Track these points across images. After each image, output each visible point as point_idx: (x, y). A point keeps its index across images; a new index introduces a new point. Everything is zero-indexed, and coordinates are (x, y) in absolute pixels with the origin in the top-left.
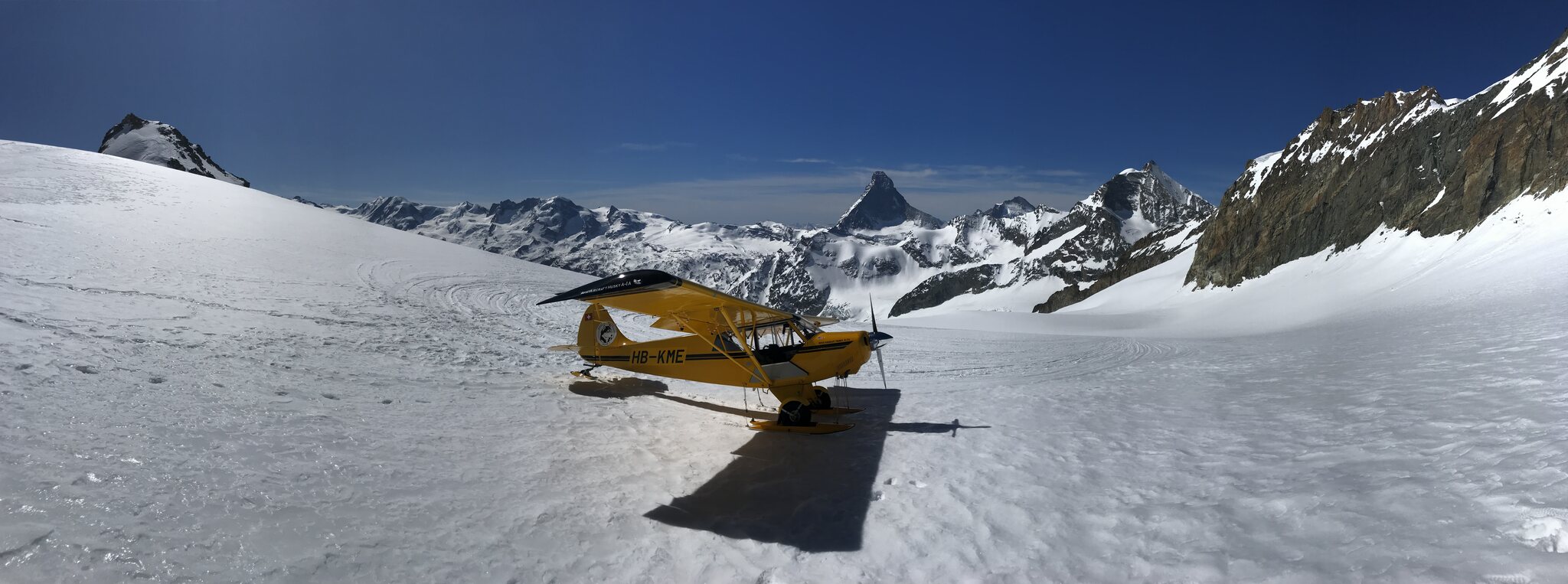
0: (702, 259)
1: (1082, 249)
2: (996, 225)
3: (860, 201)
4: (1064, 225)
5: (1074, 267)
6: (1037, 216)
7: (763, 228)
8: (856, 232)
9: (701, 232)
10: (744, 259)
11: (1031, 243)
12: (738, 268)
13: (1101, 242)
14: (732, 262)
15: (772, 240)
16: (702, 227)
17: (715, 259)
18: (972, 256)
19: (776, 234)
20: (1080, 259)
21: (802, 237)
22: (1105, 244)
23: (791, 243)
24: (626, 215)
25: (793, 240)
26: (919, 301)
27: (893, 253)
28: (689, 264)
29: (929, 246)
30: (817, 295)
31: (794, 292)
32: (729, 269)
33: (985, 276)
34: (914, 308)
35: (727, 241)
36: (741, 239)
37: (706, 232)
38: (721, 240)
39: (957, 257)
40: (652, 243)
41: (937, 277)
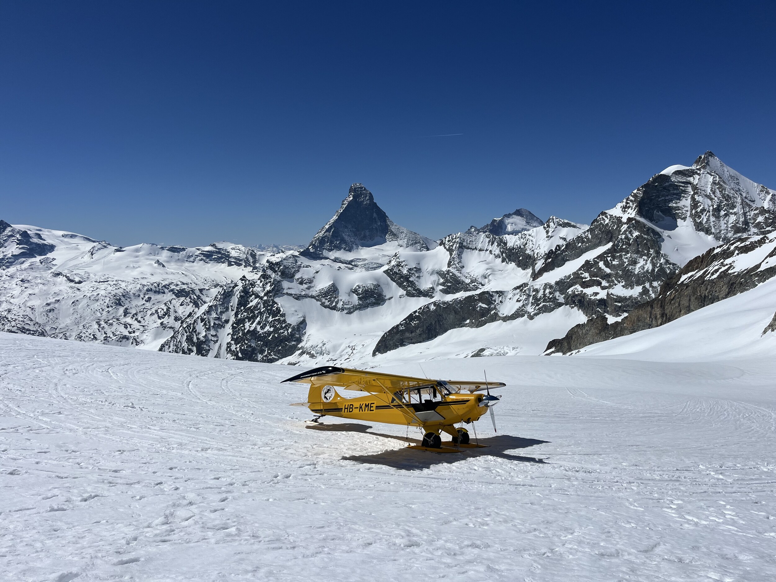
0: (140, 290)
1: (608, 271)
2: (496, 244)
3: (335, 217)
4: (583, 242)
5: (596, 294)
6: (547, 232)
7: (219, 251)
8: (333, 254)
9: (137, 257)
10: (197, 288)
11: (539, 265)
12: (188, 300)
13: (634, 263)
14: (180, 293)
15: (230, 265)
16: (137, 250)
17: (159, 290)
18: (468, 281)
19: (235, 258)
20: (604, 283)
21: (268, 261)
22: (638, 265)
23: (255, 268)
24: (25, 234)
25: (257, 265)
26: (407, 335)
27: (377, 279)
28: (123, 299)
29: (418, 270)
30: (290, 330)
31: (262, 328)
32: (177, 302)
33: (484, 306)
34: (402, 343)
35: (172, 267)
36: (191, 264)
37: (143, 256)
38: (164, 266)
39: (451, 282)
40: (65, 272)
41: (427, 307)
